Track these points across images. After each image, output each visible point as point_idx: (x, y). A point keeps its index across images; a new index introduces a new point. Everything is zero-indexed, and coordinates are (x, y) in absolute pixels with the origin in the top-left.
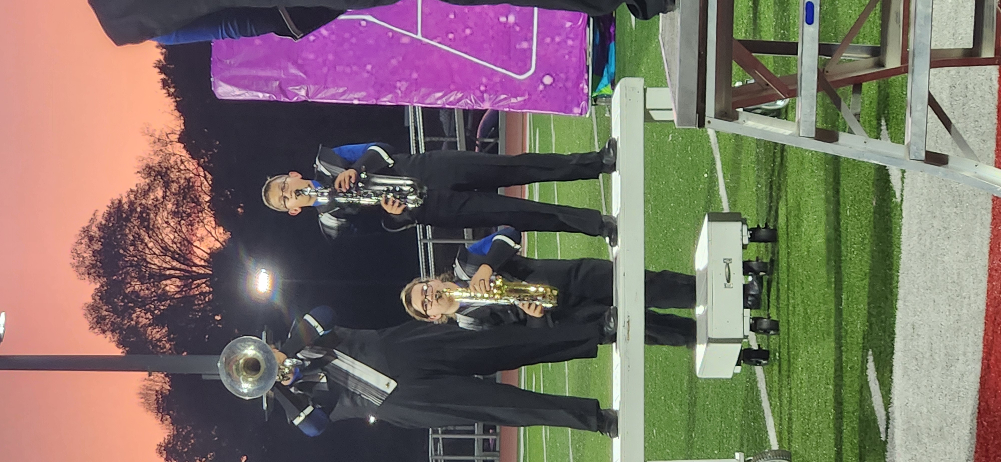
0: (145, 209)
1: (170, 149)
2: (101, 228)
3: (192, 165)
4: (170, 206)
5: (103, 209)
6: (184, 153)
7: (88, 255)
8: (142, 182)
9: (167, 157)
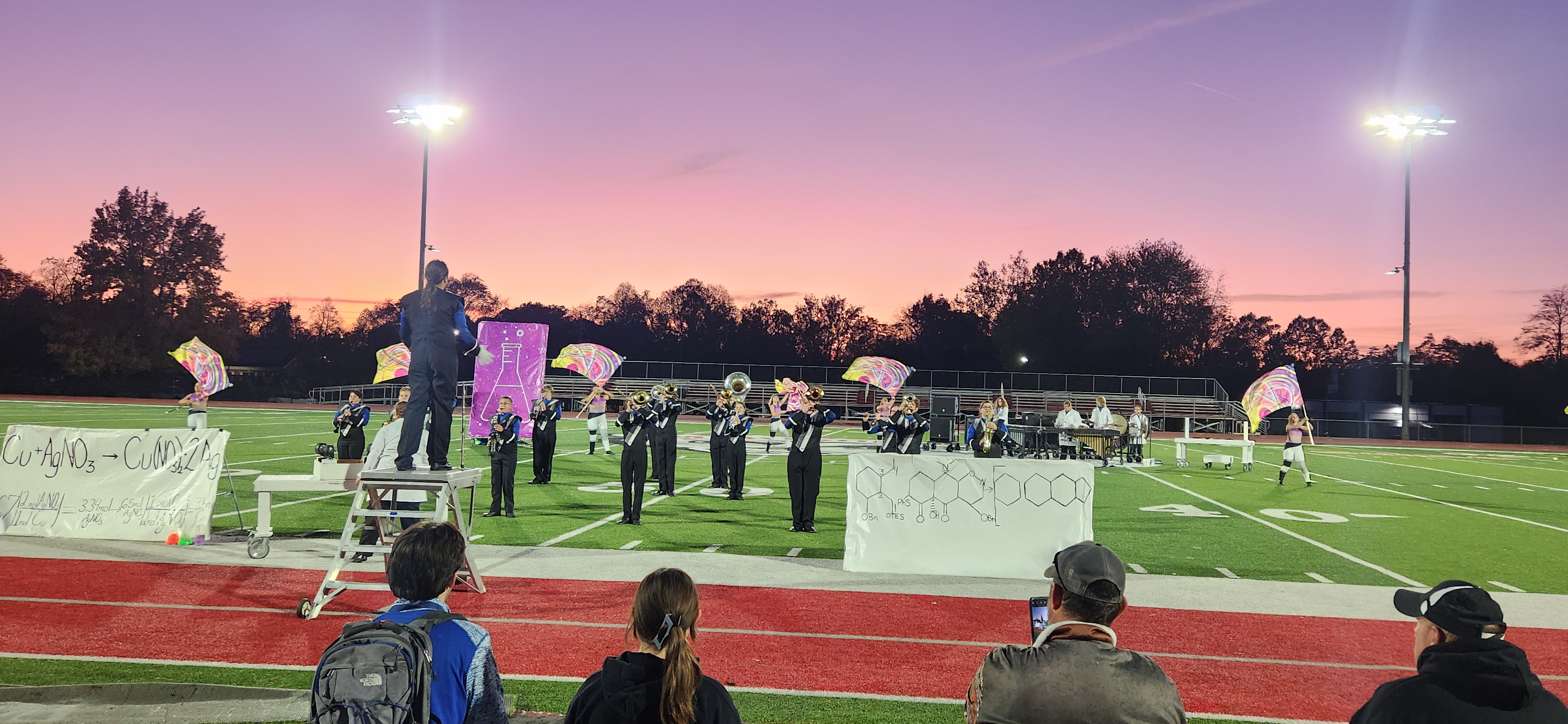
0: (484, 297)
1: (503, 305)
2: (479, 283)
3: (498, 312)
4: (485, 304)
5: (484, 284)
6: (501, 310)
7: (470, 278)
8: (493, 296)
9: (501, 304)
